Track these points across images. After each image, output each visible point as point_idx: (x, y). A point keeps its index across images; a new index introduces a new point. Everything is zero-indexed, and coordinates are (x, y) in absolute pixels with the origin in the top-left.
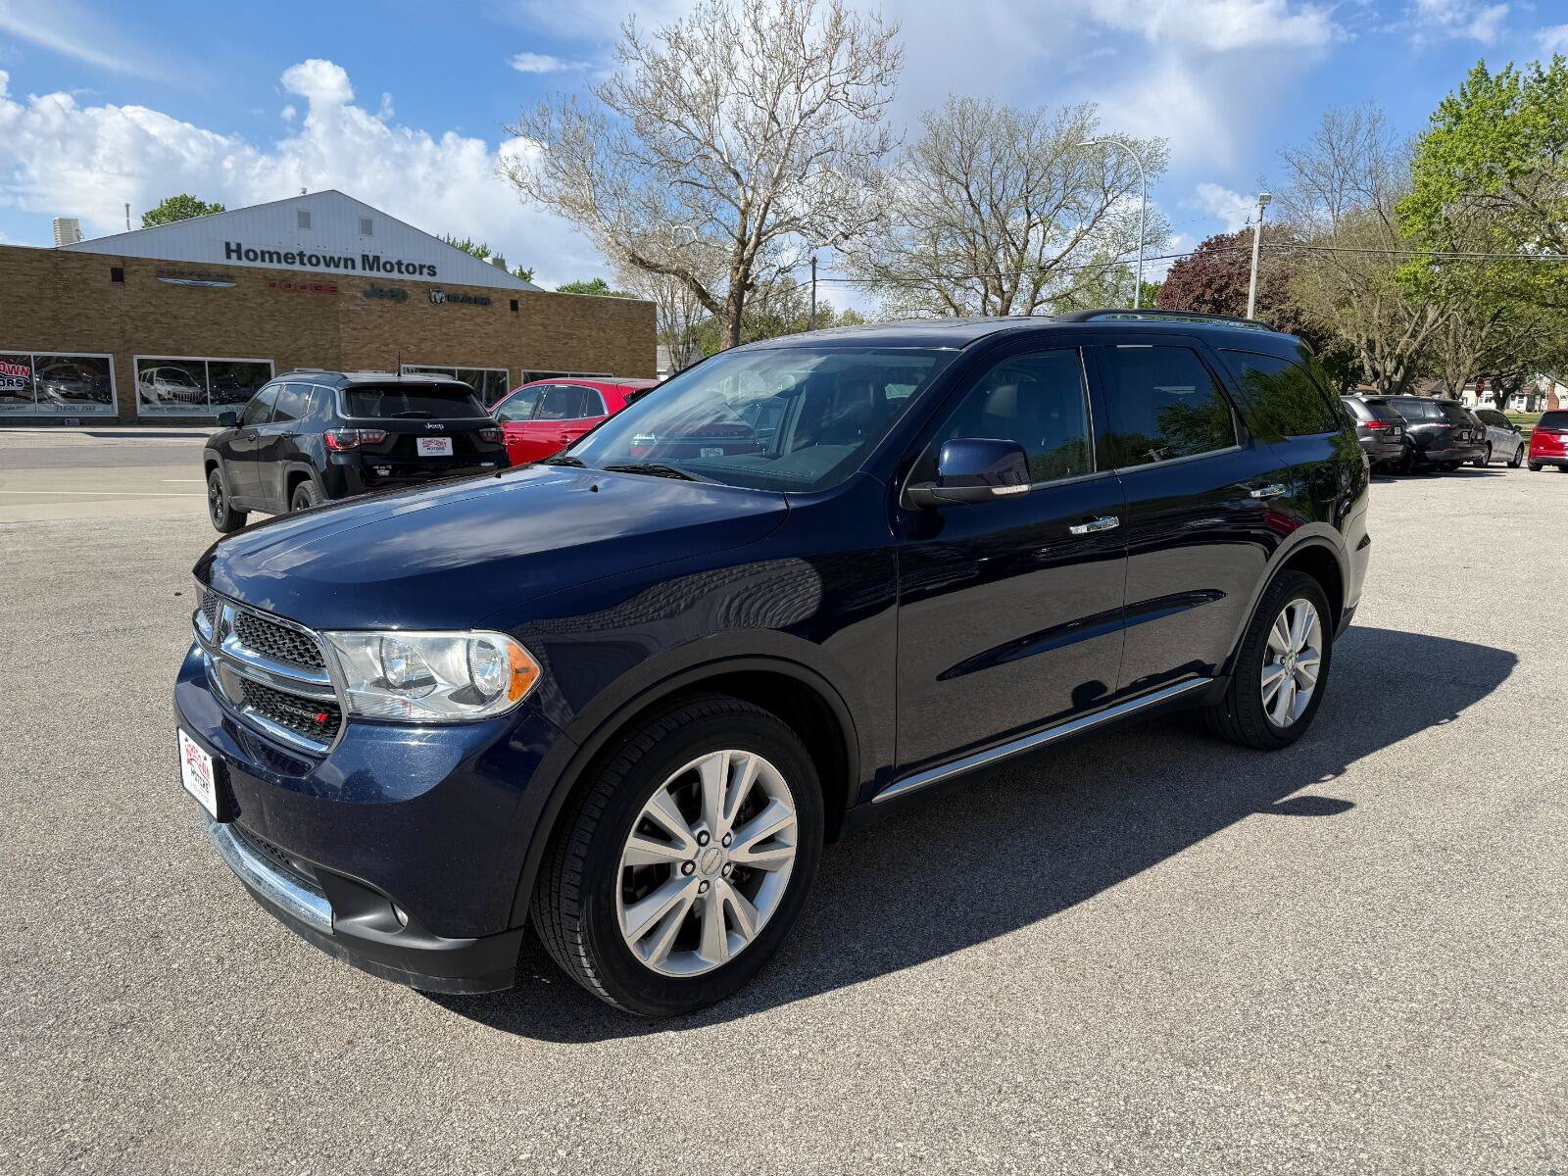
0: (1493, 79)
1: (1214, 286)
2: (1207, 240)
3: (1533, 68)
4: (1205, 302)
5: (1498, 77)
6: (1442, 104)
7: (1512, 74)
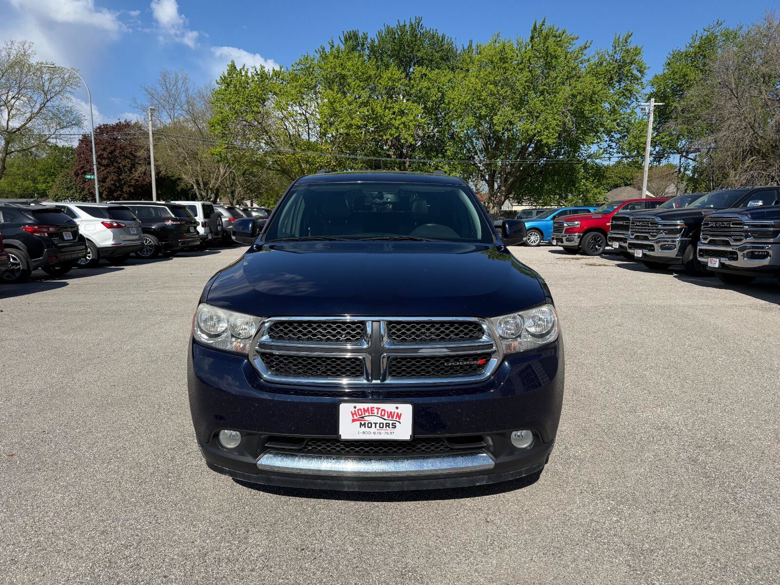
0: (239, 70)
1: (108, 151)
2: (99, 126)
3: (254, 69)
4: (104, 158)
5: (240, 70)
6: (221, 77)
7: (245, 69)
